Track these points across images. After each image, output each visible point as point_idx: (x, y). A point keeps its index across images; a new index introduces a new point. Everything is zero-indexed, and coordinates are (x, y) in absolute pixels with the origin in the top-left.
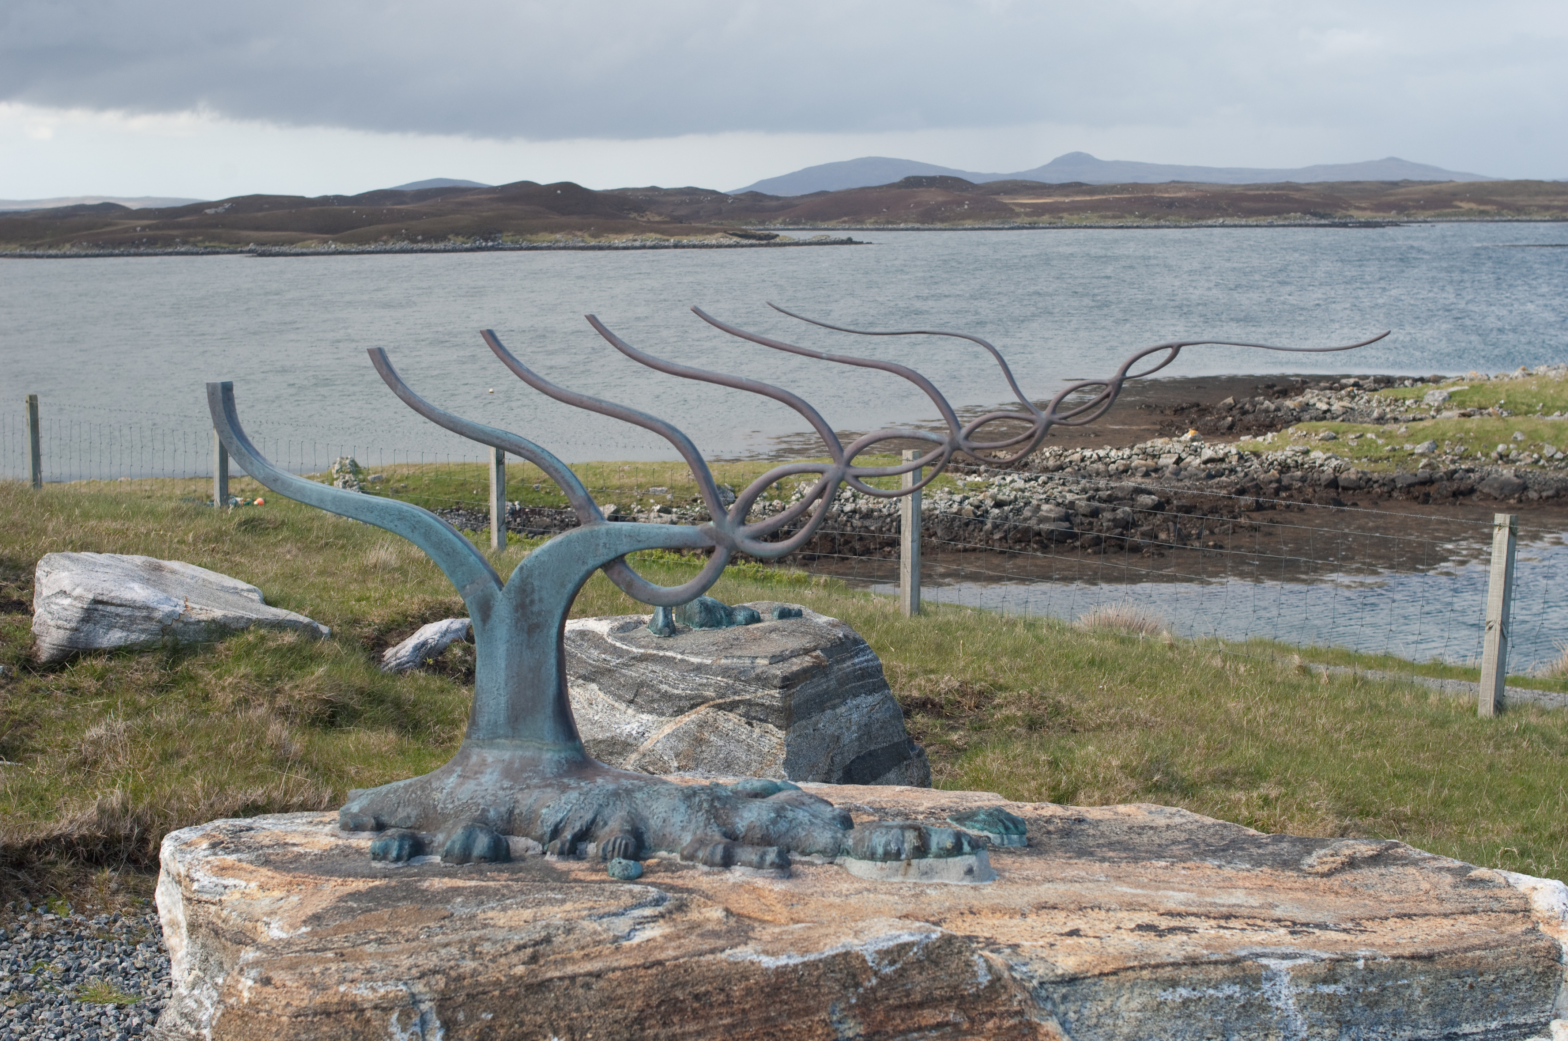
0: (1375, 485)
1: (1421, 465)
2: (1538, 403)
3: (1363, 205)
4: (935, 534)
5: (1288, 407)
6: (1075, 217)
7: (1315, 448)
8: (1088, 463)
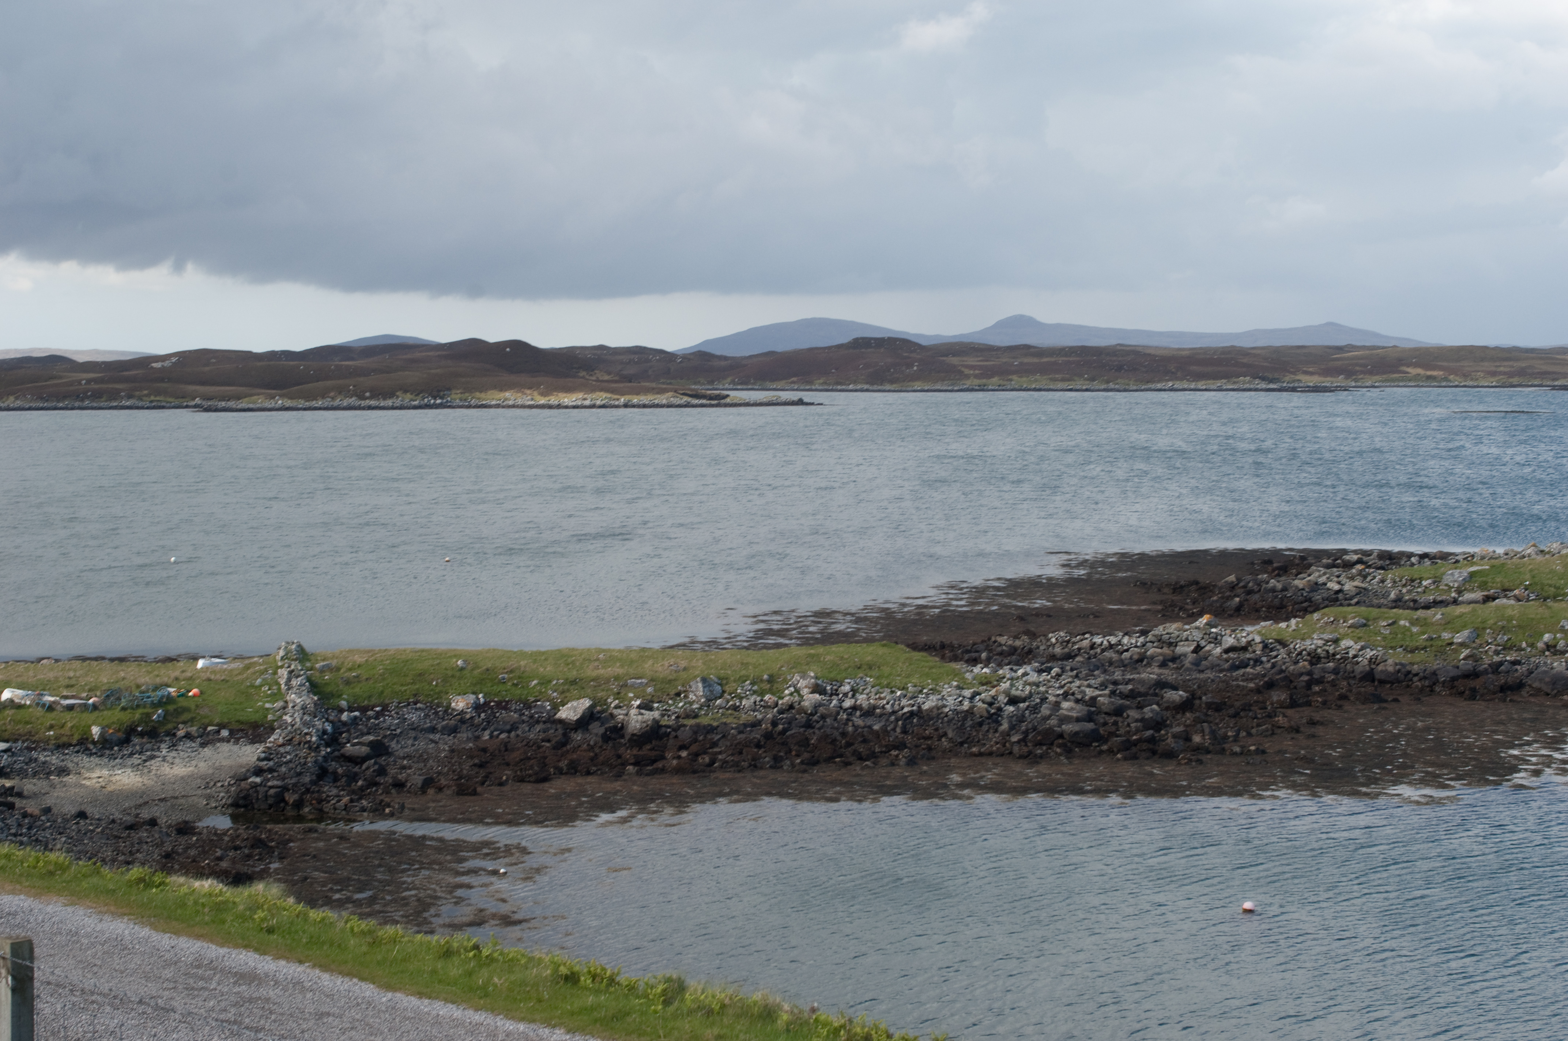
0: (1415, 679)
1: (1462, 657)
3: (1311, 370)
4: (945, 734)
5: (1297, 587)
6: (1024, 379)
7: (1345, 636)
8: (1099, 650)
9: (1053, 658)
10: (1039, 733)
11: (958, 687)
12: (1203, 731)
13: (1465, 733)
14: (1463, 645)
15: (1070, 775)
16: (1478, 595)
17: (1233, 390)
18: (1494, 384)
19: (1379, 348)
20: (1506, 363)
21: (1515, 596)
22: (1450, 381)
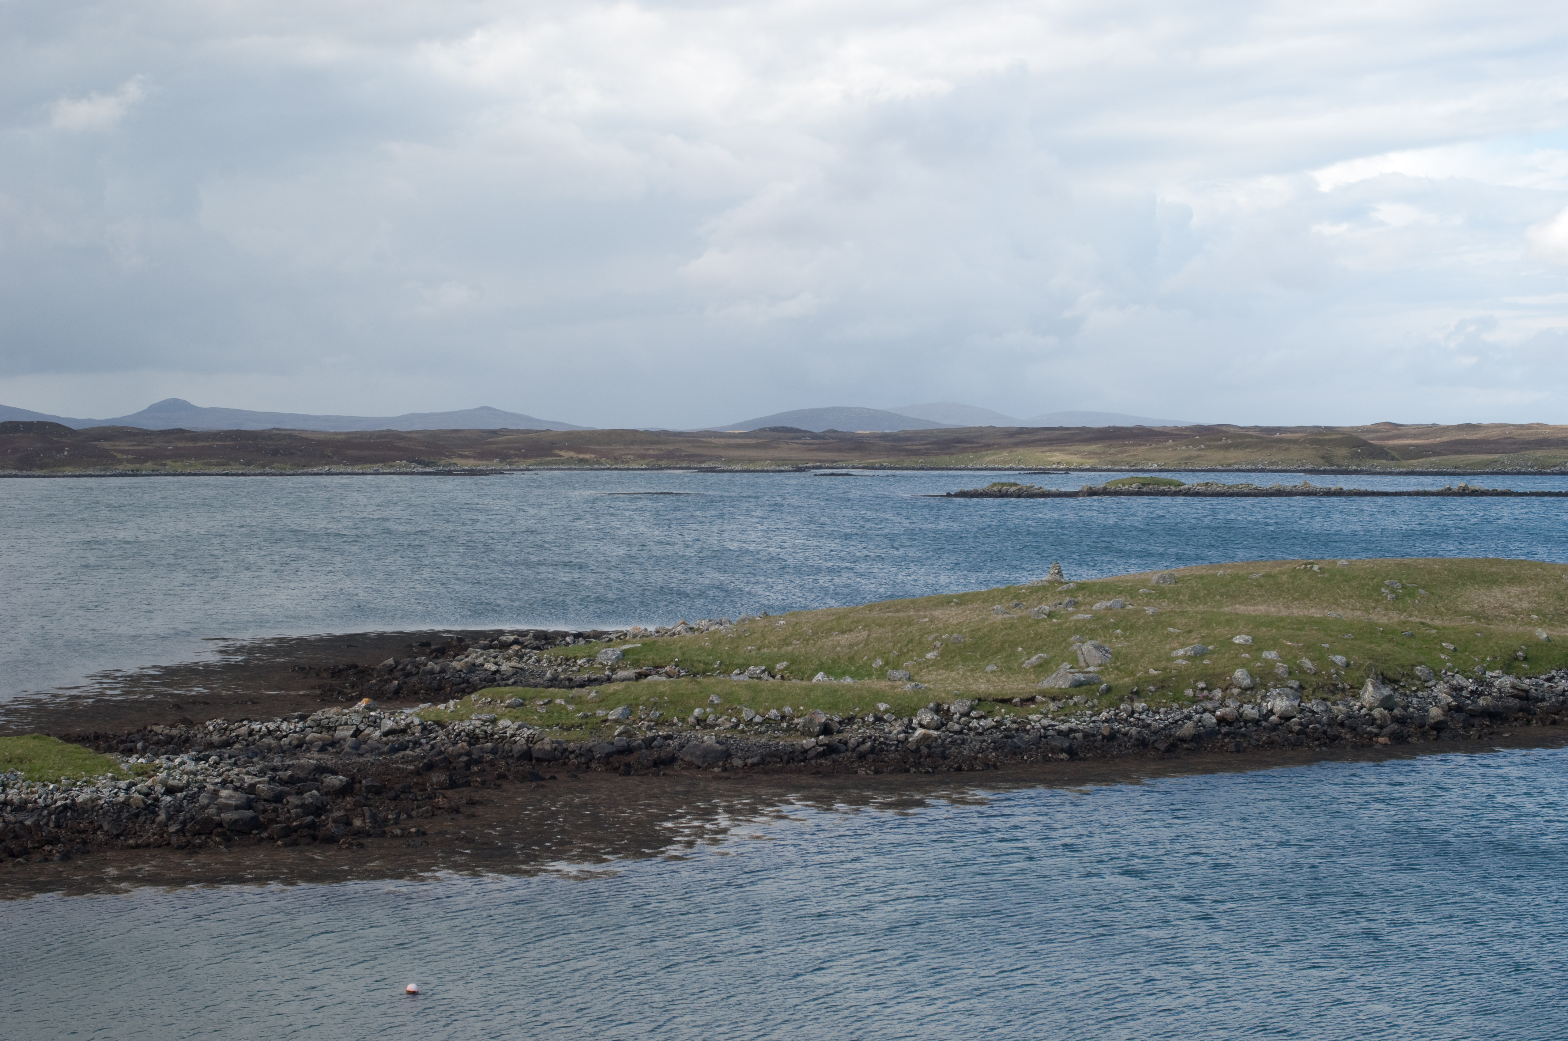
0: (572, 756)
1: (616, 734)
2: (715, 661)
3: (466, 453)
4: (100, 827)
5: (454, 668)
6: (179, 464)
7: (502, 716)
8: (257, 737)
9: (211, 746)
10: (197, 823)
11: (113, 779)
12: (363, 815)
13: (620, 808)
14: (617, 721)
15: (230, 864)
16: (631, 672)
17: (390, 474)
18: (644, 467)
19: (533, 431)
20: (655, 447)
21: (666, 673)
22: (602, 464)
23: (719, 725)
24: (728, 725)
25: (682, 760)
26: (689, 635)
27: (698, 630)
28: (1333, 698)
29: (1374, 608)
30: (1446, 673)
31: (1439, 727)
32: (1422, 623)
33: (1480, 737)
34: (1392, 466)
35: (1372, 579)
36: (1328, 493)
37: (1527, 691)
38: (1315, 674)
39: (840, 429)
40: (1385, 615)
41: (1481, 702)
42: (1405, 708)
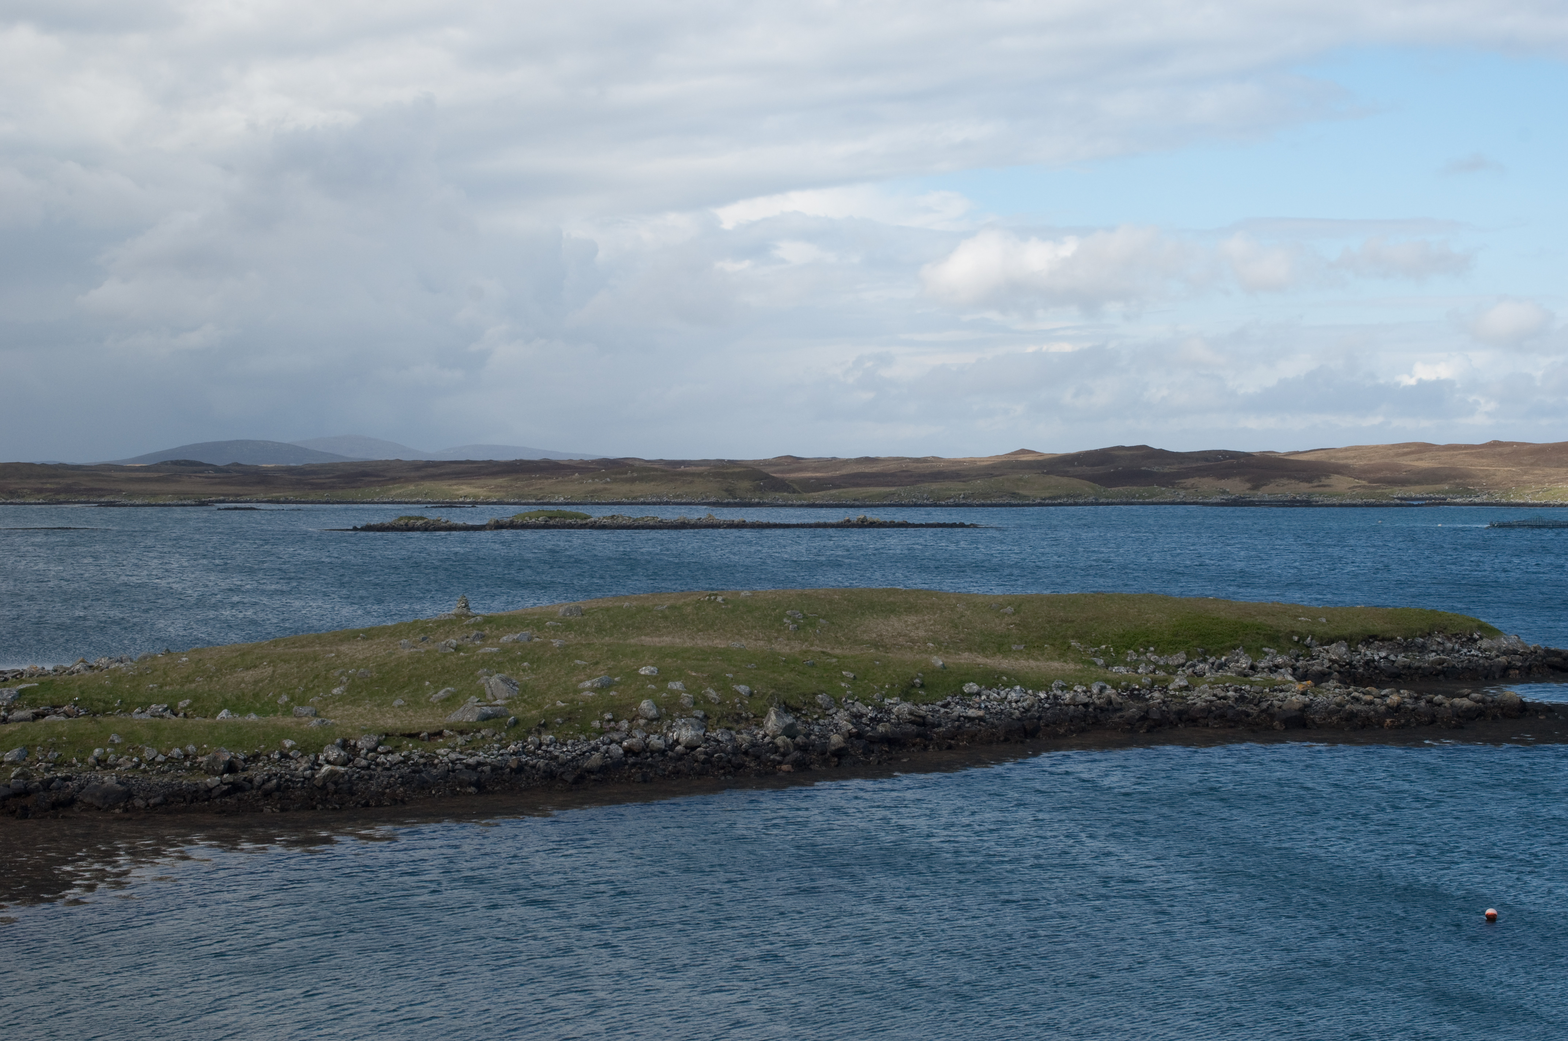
14: (13, 763)
16: (27, 713)
18: (41, 501)
21: (65, 712)
23: (120, 765)
24: (129, 765)
25: (81, 801)
26: (88, 673)
27: (97, 668)
28: (737, 727)
29: (776, 638)
30: (846, 701)
31: (840, 753)
32: (823, 652)
33: (879, 763)
34: (794, 499)
35: (774, 610)
36: (731, 526)
37: (924, 717)
38: (719, 704)
39: (243, 463)
40: (787, 645)
41: (881, 728)
42: (807, 736)
